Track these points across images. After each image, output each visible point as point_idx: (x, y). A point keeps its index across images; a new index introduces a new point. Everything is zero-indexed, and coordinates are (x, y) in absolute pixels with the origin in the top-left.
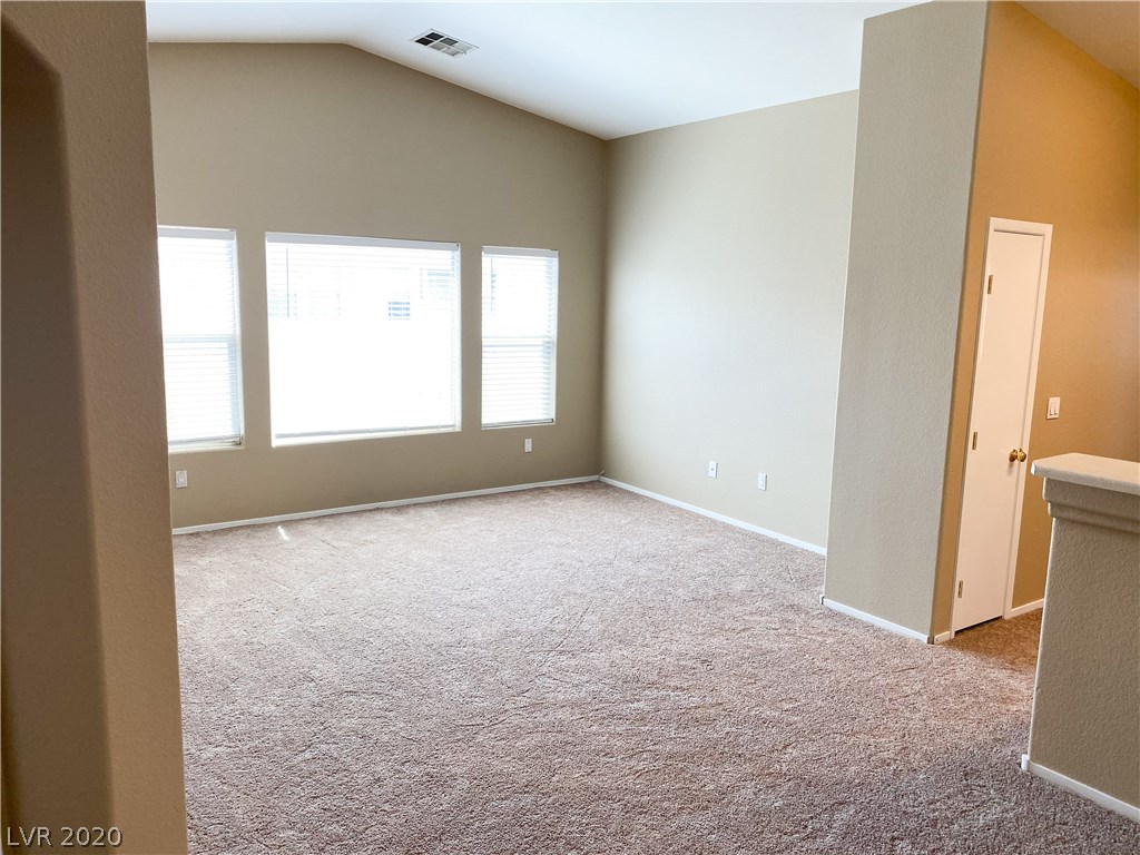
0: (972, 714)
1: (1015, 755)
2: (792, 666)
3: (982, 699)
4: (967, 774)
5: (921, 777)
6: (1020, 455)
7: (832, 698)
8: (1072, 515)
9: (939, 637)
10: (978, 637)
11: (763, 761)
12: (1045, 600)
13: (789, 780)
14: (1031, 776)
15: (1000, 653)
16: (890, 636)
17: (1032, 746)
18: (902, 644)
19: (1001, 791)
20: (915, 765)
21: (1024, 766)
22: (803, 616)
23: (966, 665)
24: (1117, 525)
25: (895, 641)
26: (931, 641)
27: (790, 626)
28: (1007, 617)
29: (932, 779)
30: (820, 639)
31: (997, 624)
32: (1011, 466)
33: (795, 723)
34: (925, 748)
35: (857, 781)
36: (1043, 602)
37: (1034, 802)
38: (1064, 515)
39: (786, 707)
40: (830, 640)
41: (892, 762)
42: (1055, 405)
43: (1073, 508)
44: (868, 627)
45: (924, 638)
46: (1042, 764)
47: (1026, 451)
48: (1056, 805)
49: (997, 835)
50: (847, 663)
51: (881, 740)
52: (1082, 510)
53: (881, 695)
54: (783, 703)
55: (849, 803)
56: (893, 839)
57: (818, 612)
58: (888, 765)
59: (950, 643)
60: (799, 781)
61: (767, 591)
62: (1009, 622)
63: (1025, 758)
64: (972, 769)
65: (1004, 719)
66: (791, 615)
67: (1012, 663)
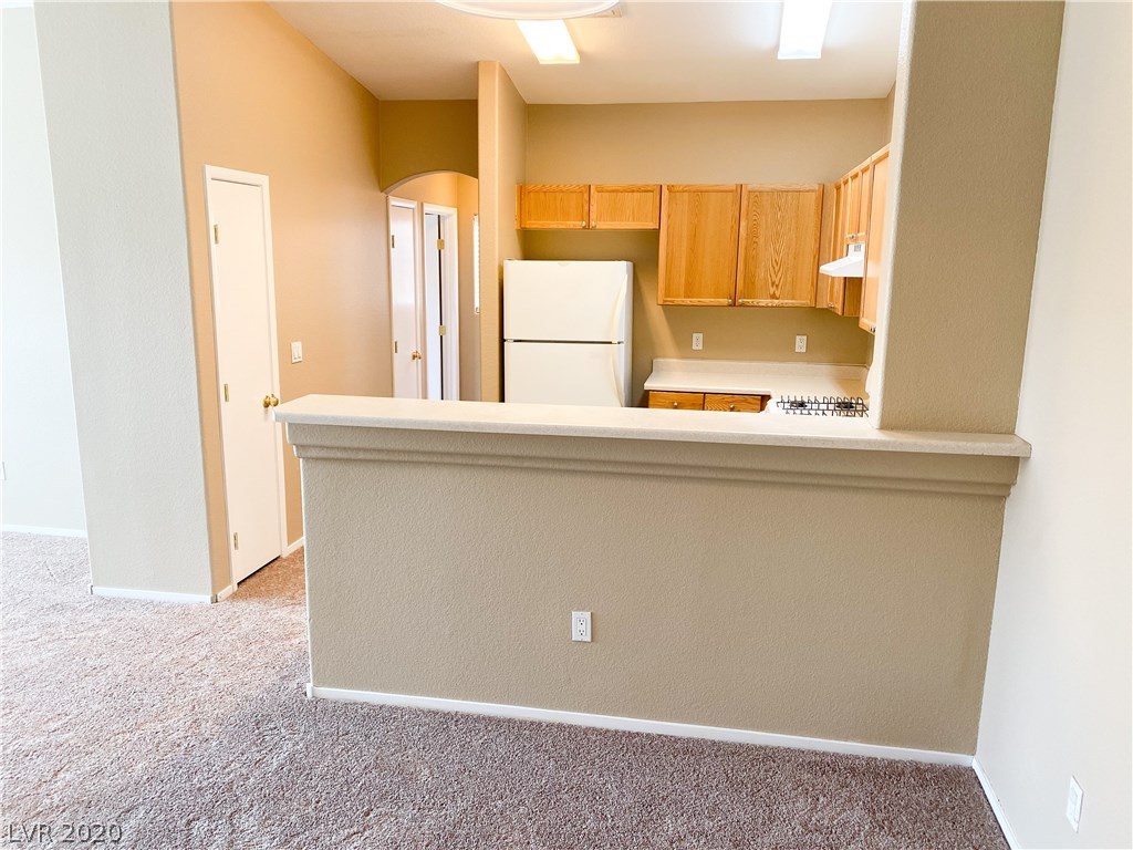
0: (260, 661)
1: (300, 686)
2: (59, 676)
3: (267, 642)
4: (257, 724)
5: (214, 744)
6: (273, 400)
7: (111, 696)
8: (314, 453)
9: (224, 593)
10: (259, 581)
11: (29, 802)
12: (304, 537)
13: (64, 811)
14: (317, 701)
15: (281, 591)
16: (172, 607)
17: (313, 673)
18: (186, 612)
19: (291, 726)
20: (206, 736)
21: (309, 695)
22: (69, 614)
23: (252, 613)
24: (352, 455)
25: (177, 610)
26: (215, 600)
27: (52, 630)
28: (284, 556)
29: (225, 742)
30: (91, 634)
31: (277, 563)
32: (266, 412)
33: (67, 740)
34: (216, 712)
35: (145, 778)
36: (303, 541)
37: (320, 725)
38: (309, 455)
39: (53, 726)
40: (105, 631)
41: (183, 740)
42: (297, 349)
43: (315, 447)
44: (146, 604)
45: (207, 599)
46: (323, 685)
47: (278, 396)
48: (338, 719)
49: (290, 771)
50: (126, 652)
51: (169, 721)
52: (322, 447)
53: (166, 673)
54: (50, 723)
55: (136, 807)
56: (189, 822)
57: (87, 604)
58: (179, 746)
59: (234, 596)
60: (76, 806)
61: (21, 596)
62: (286, 560)
63: (309, 687)
64: (263, 716)
65: (289, 655)
66: (53, 618)
67: (293, 598)
